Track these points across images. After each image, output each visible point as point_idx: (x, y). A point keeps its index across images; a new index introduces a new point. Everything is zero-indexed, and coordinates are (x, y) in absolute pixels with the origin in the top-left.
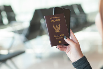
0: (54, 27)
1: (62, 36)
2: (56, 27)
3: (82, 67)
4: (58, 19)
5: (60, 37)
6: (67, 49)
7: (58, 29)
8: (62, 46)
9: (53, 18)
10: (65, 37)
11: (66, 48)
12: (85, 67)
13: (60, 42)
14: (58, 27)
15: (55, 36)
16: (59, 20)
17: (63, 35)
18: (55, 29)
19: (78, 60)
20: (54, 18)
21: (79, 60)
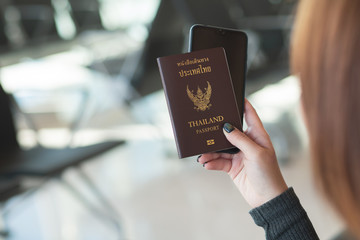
0: (189, 92)
1: (216, 123)
2: (195, 93)
3: (280, 225)
4: (205, 65)
5: (211, 125)
6: (234, 163)
7: (202, 100)
8: (216, 156)
9: (188, 62)
10: (226, 125)
11: (231, 160)
12: (292, 225)
13: (211, 142)
14: (204, 92)
15: (192, 124)
16: (208, 69)
17: (219, 119)
18: (195, 100)
19: (268, 203)
20: (191, 62)
21: (272, 201)
